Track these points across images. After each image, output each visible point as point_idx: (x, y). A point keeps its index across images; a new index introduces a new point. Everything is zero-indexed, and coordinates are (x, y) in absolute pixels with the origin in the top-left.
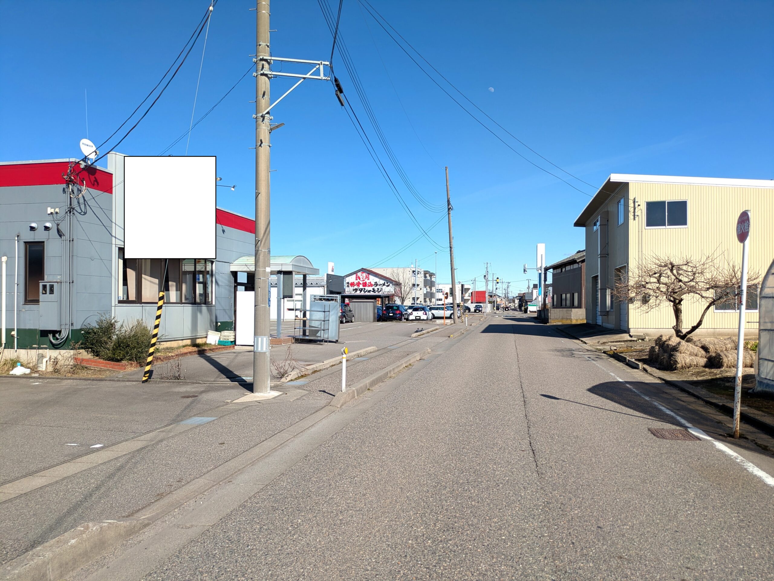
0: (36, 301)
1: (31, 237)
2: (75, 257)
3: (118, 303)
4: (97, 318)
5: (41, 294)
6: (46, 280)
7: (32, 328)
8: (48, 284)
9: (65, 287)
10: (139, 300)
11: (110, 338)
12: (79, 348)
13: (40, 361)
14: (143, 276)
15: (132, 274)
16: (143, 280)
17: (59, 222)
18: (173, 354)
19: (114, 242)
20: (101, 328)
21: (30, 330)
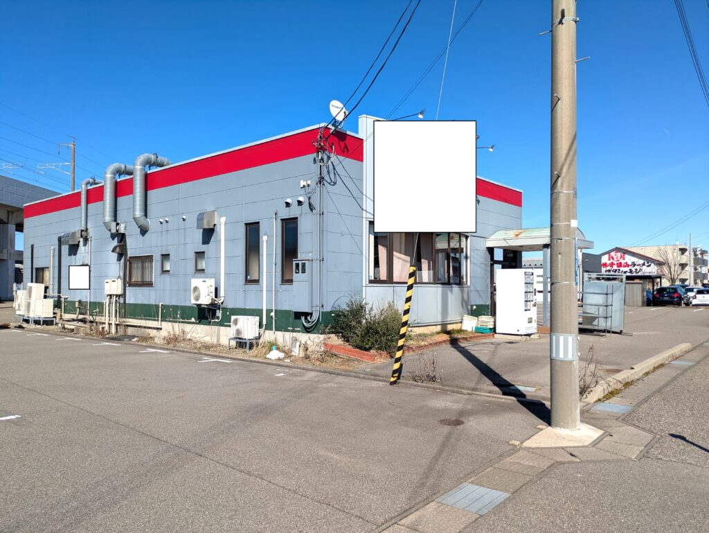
0: (290, 281)
1: (286, 213)
2: (325, 232)
3: (369, 283)
4: (347, 300)
5: (294, 273)
6: (299, 258)
7: (287, 309)
8: (300, 262)
9: (316, 264)
10: (390, 280)
11: (360, 322)
12: (329, 333)
13: (293, 345)
14: (394, 253)
15: (383, 252)
16: (394, 258)
17: (310, 195)
18: (426, 343)
19: (364, 216)
20: (351, 311)
21: (286, 311)
